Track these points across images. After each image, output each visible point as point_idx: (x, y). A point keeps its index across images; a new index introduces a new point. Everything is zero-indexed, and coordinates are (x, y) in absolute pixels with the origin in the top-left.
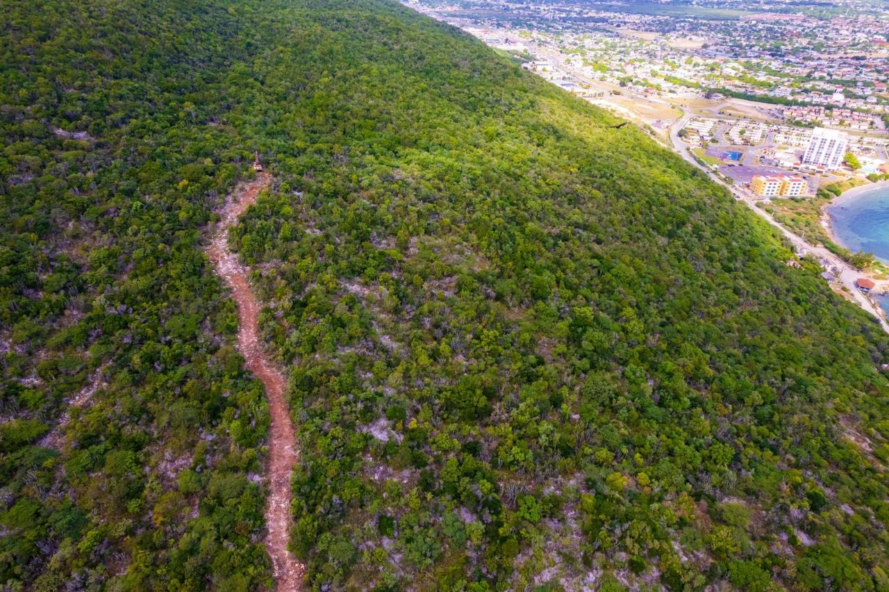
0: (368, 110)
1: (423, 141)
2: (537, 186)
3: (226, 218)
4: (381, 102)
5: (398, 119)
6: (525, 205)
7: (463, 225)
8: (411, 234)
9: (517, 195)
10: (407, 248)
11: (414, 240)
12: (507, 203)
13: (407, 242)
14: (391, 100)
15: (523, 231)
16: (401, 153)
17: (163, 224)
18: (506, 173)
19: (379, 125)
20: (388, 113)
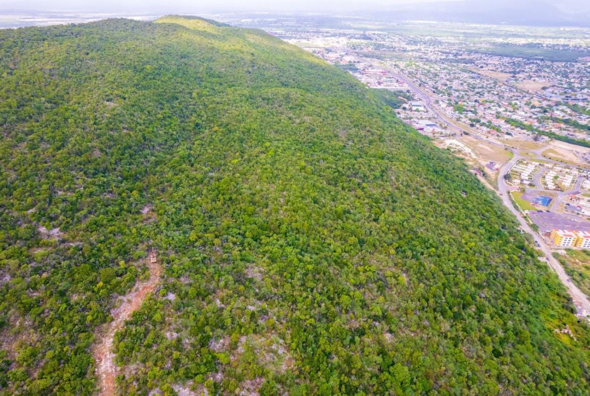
0: (254, 194)
1: (284, 227)
2: (356, 274)
3: (119, 317)
4: (266, 186)
5: (273, 202)
6: (339, 298)
7: (284, 322)
8: (242, 335)
9: (335, 288)
10: (236, 348)
11: (243, 339)
12: (325, 298)
13: (236, 343)
14: (274, 183)
15: (327, 330)
16: (263, 241)
17: (75, 325)
18: (335, 262)
19: (258, 209)
20: (267, 199)
